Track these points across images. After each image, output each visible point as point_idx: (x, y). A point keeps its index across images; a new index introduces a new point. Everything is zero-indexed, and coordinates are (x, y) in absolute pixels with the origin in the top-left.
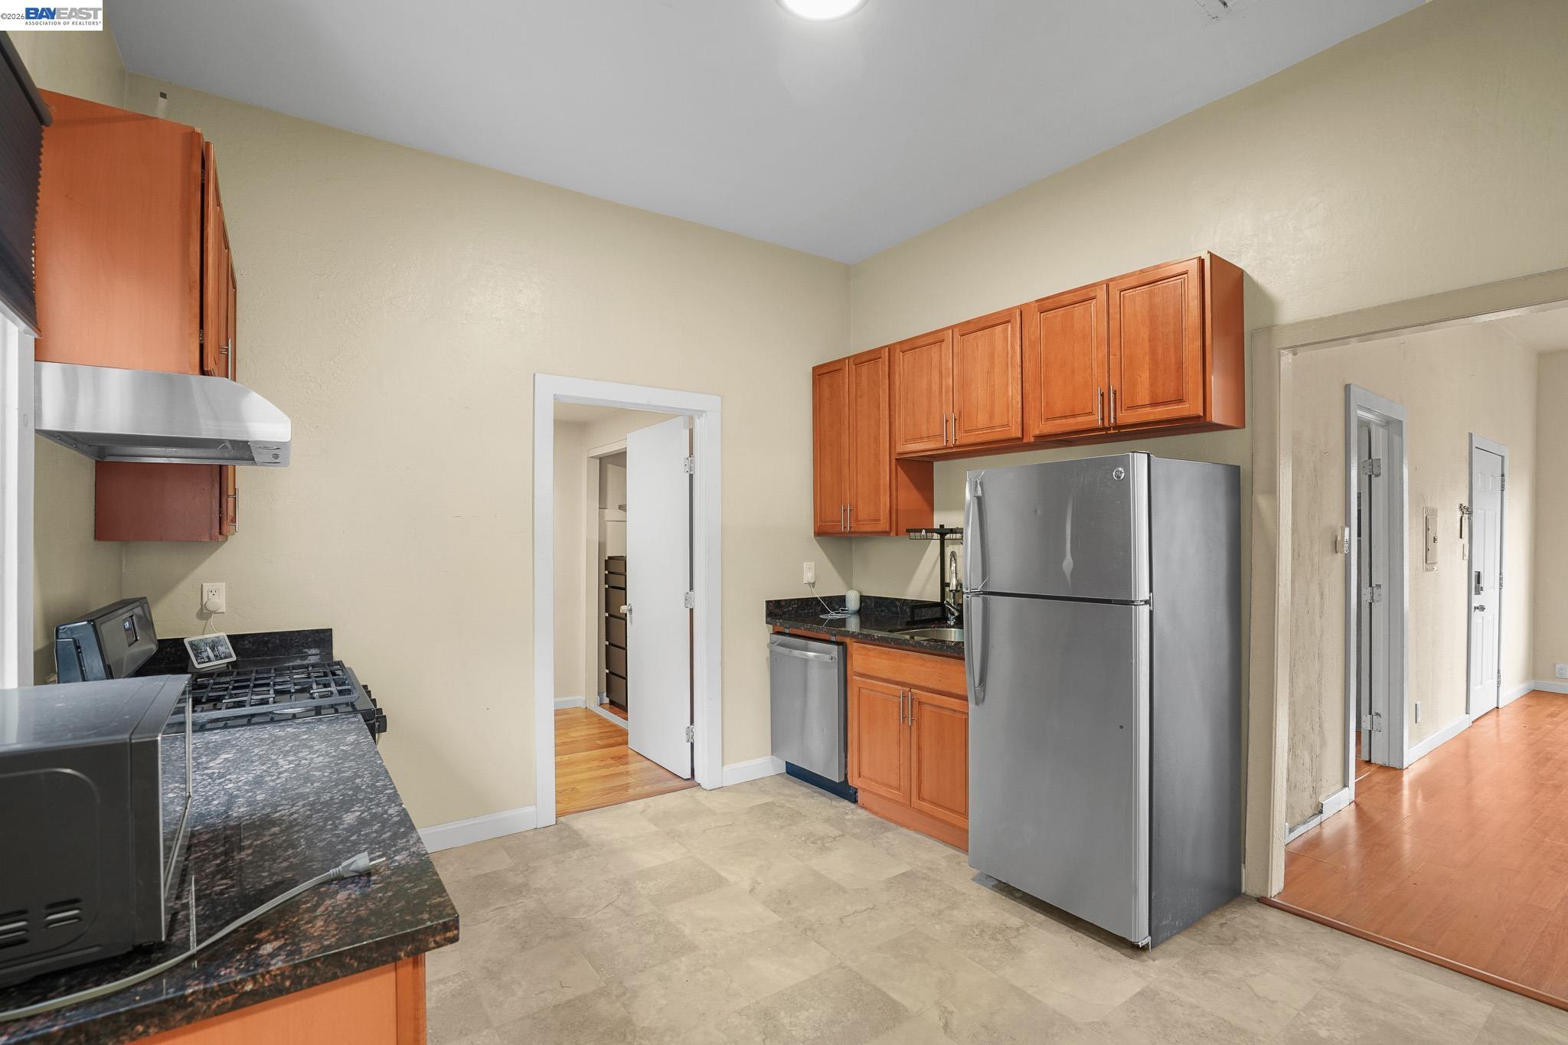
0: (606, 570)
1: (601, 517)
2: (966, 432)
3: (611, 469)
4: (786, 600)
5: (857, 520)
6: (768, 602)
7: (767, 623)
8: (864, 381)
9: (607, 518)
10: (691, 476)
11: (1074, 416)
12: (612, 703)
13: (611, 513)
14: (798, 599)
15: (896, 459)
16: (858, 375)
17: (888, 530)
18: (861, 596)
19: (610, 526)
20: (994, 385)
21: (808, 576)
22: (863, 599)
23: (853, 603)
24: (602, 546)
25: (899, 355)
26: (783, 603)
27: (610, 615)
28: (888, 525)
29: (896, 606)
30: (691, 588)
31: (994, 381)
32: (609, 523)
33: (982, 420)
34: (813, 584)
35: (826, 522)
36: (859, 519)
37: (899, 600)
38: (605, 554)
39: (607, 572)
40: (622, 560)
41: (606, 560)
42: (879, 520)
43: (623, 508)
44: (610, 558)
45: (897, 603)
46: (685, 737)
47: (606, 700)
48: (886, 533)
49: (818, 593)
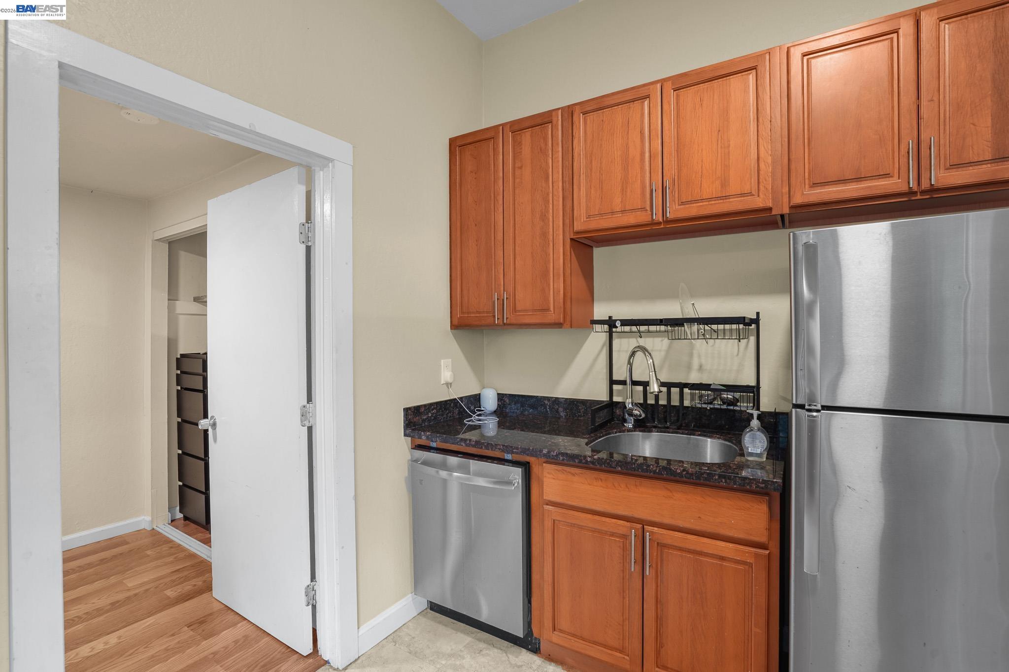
0: (177, 369)
1: (171, 310)
2: (683, 203)
3: (184, 257)
4: (425, 406)
5: (515, 310)
6: (406, 410)
7: (405, 435)
8: (526, 150)
9: (179, 310)
10: (308, 250)
11: (858, 179)
12: (186, 518)
13: (184, 306)
14: (437, 403)
15: (571, 239)
16: (517, 144)
17: (562, 321)
18: (498, 394)
19: (182, 321)
20: (729, 146)
21: (446, 375)
22: (501, 397)
23: (490, 402)
24: (172, 343)
25: (579, 119)
26: (422, 410)
27: (183, 421)
28: (562, 316)
29: (544, 405)
30: (310, 399)
31: (729, 141)
32: (181, 316)
33: (710, 188)
34: (451, 384)
35: (468, 313)
36: (519, 307)
37: (548, 399)
38: (176, 352)
39: (179, 372)
40: (203, 359)
41: (177, 359)
42: (548, 310)
43: (201, 300)
44: (183, 356)
45: (546, 402)
46: (303, 599)
47: (180, 516)
48: (558, 325)
49: (455, 394)
